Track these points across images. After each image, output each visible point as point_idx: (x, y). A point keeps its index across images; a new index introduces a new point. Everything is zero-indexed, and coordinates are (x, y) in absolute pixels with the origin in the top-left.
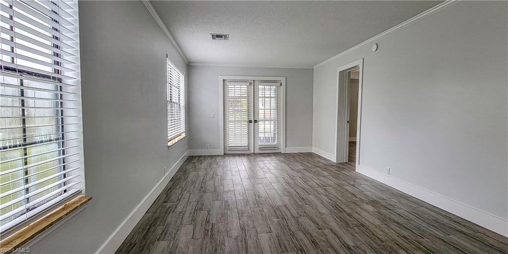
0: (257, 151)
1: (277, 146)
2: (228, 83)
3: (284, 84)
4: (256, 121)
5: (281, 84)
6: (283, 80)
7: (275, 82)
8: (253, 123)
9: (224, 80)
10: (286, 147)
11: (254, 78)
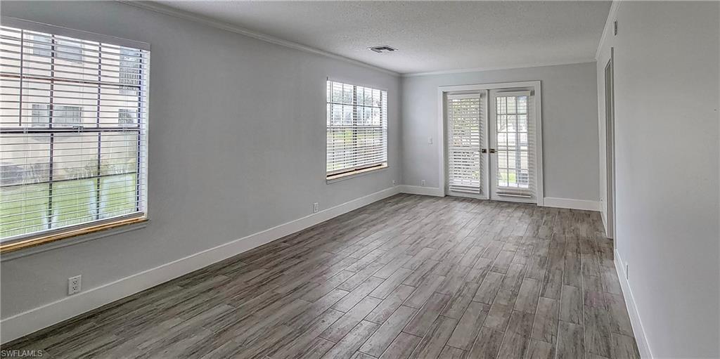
0: (495, 197)
1: (529, 193)
2: (449, 97)
3: (538, 93)
4: (492, 151)
5: (533, 93)
6: (536, 86)
7: (523, 89)
8: (487, 154)
9: (445, 93)
10: (544, 196)
11: (488, 87)
